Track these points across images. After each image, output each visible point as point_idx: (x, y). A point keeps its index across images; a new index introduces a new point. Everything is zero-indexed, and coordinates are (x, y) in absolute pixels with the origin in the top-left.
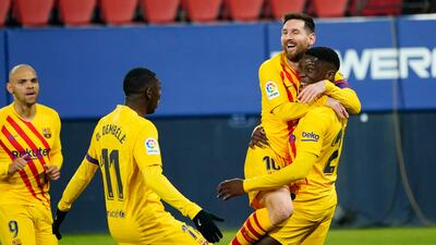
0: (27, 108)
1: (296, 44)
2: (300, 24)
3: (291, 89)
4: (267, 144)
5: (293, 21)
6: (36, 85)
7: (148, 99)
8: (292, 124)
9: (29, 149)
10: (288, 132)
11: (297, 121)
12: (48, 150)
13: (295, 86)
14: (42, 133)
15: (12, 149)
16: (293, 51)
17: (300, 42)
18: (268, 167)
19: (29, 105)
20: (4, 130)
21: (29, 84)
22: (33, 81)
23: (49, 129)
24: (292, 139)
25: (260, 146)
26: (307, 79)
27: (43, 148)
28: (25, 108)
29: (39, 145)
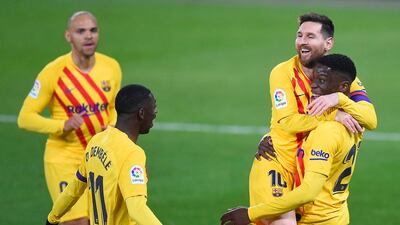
0: (85, 60)
1: (310, 49)
2: (316, 27)
3: (303, 99)
4: (274, 156)
5: (309, 23)
6: (95, 35)
7: (140, 119)
8: (301, 137)
9: (86, 104)
10: (296, 145)
11: (307, 133)
12: (106, 104)
13: (307, 95)
14: (100, 86)
15: (68, 103)
16: (307, 56)
17: (315, 47)
18: (274, 183)
19: (88, 57)
20: (61, 83)
21: (88, 34)
22: (93, 30)
23: (108, 82)
24: (300, 154)
25: (267, 158)
26: (318, 89)
27: (101, 102)
28: (83, 59)
29: (97, 99)
